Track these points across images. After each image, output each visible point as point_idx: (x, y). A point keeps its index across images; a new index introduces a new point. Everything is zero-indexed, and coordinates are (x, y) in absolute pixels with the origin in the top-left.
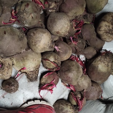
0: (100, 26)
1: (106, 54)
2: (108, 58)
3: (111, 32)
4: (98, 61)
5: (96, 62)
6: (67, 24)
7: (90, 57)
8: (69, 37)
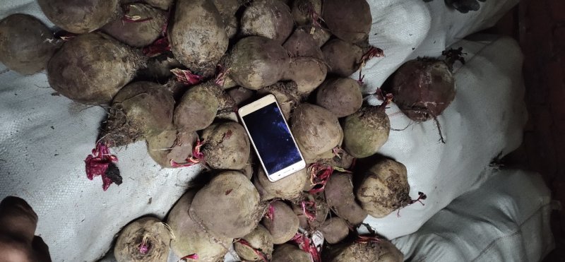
0: (364, 186)
1: (368, 244)
2: (370, 251)
3: (385, 203)
4: (350, 256)
5: (346, 257)
6: (301, 178)
7: (334, 240)
8: (300, 202)
